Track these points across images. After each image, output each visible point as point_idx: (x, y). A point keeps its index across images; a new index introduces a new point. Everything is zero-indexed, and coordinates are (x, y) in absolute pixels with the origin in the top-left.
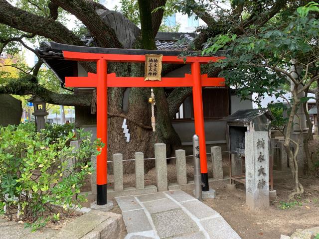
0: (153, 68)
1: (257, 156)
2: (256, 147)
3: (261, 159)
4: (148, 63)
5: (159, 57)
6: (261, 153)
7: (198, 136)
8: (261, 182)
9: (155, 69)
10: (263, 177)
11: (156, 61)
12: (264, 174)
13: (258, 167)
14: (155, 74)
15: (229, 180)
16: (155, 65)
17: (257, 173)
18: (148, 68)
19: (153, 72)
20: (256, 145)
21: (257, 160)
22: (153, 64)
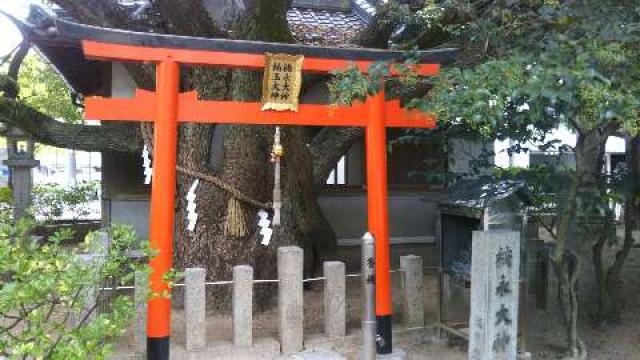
0: (281, 83)
1: (495, 284)
2: (494, 265)
3: (503, 289)
4: (272, 72)
5: (295, 60)
6: (503, 277)
7: (373, 235)
8: (501, 337)
9: (286, 86)
10: (506, 327)
11: (289, 68)
12: (508, 321)
13: (496, 307)
14: (285, 97)
15: (436, 328)
16: (287, 78)
17: (494, 319)
18: (271, 83)
19: (280, 93)
20: (495, 259)
21: (494, 291)
22: (282, 74)
